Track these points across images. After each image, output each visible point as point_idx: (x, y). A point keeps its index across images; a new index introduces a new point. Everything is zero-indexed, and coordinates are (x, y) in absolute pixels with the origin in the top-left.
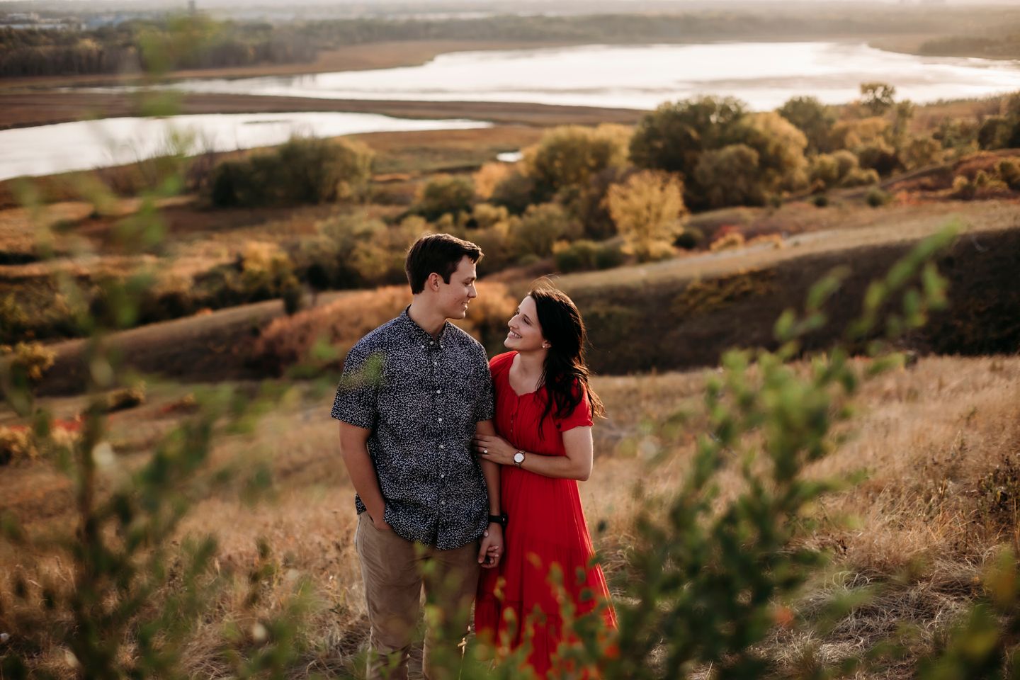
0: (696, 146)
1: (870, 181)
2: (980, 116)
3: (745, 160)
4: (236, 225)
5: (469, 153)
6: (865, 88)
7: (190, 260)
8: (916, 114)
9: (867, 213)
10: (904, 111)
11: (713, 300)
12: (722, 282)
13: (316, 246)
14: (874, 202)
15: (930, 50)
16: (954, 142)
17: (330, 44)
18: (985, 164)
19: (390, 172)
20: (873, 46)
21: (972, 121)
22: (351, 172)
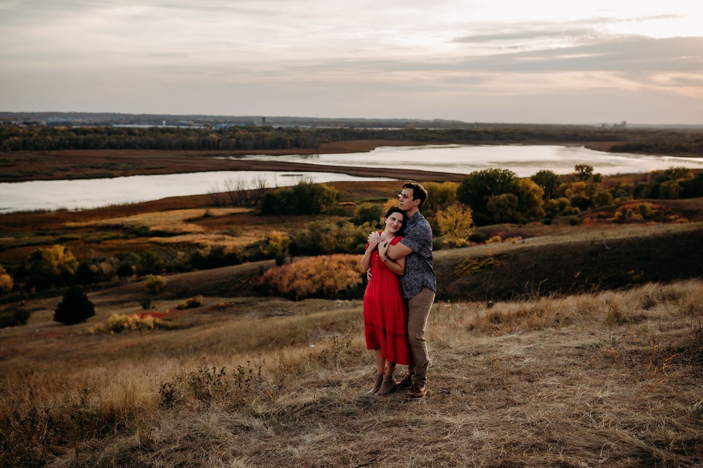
0: (489, 193)
1: (576, 212)
2: (636, 183)
3: (511, 200)
4: (271, 223)
5: (384, 194)
6: (577, 168)
7: (247, 238)
8: (603, 180)
9: (569, 228)
10: (598, 178)
11: (474, 268)
12: (480, 259)
13: (303, 234)
14: (573, 223)
15: (614, 150)
16: (621, 194)
17: (326, 140)
18: (633, 206)
19: (347, 201)
20: (587, 147)
21: (632, 185)
22: (328, 201)
